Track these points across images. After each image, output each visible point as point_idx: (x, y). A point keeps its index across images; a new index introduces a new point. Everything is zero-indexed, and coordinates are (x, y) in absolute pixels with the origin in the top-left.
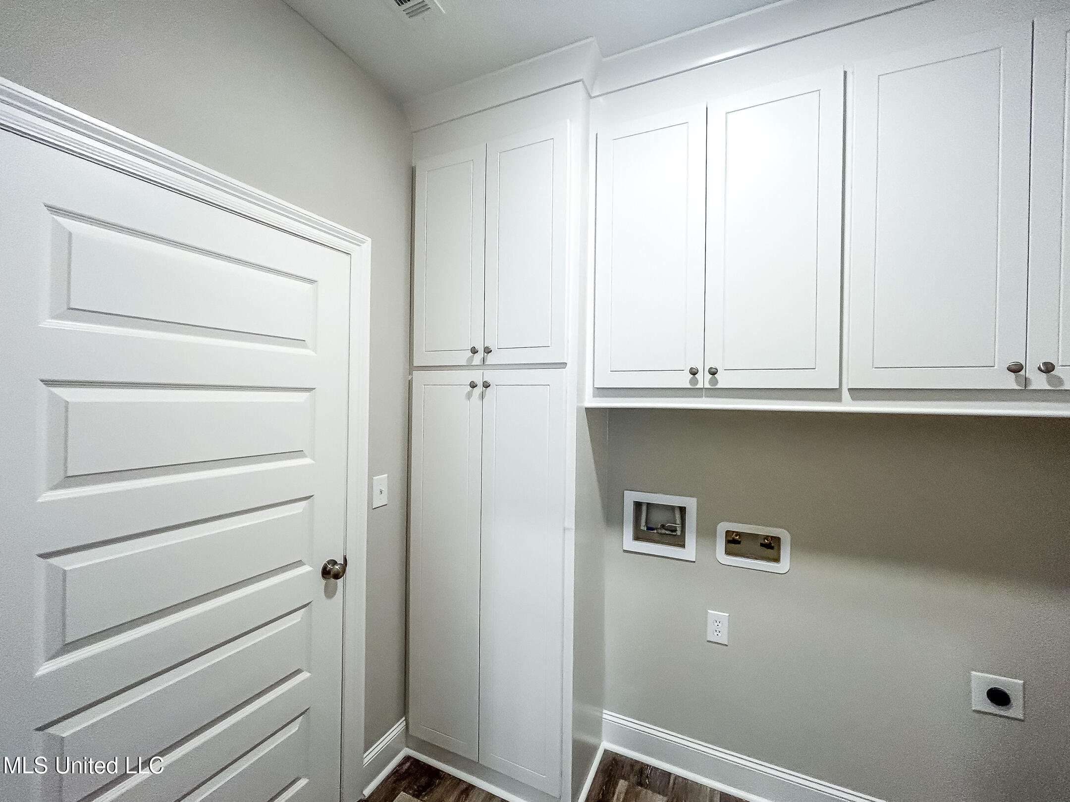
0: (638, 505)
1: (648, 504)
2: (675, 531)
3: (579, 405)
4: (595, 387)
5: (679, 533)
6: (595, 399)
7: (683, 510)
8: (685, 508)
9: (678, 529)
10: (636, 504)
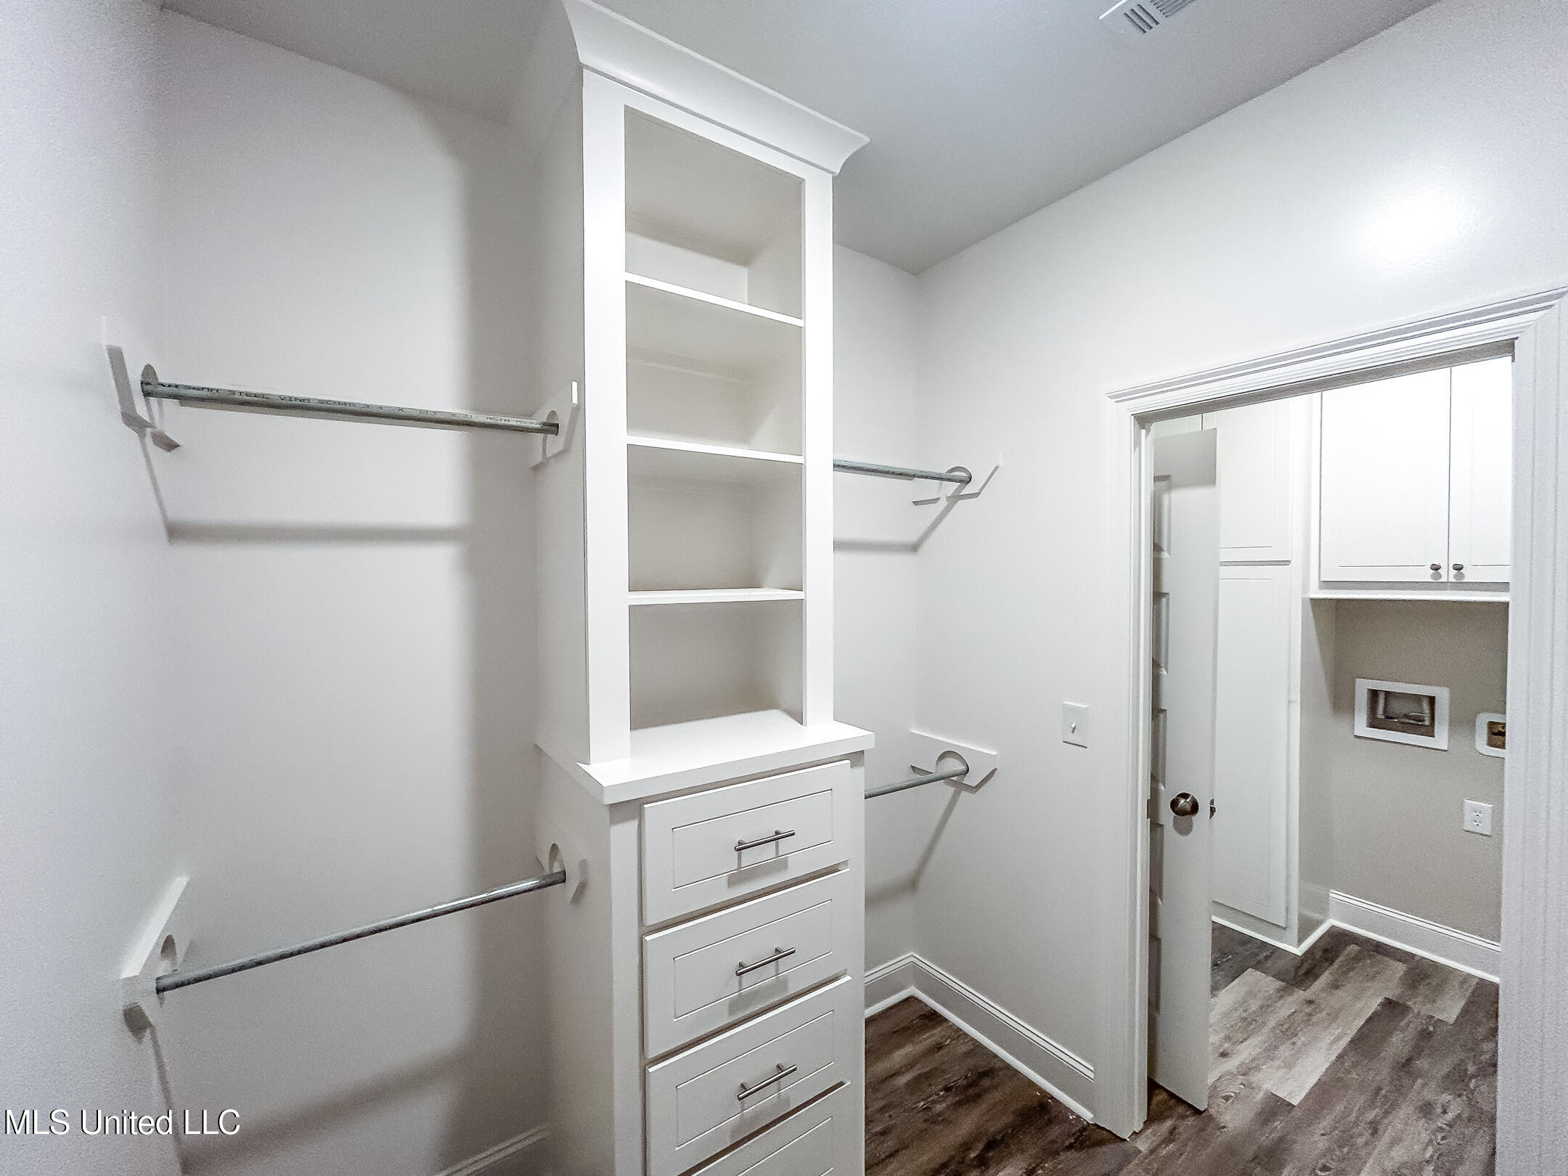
0: (1374, 694)
1: (1387, 693)
2: (1423, 721)
3: (1304, 596)
4: (1322, 580)
5: (1427, 723)
6: (1321, 591)
7: (1432, 700)
8: (1434, 697)
9: (1426, 719)
10: (1372, 693)
